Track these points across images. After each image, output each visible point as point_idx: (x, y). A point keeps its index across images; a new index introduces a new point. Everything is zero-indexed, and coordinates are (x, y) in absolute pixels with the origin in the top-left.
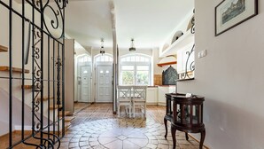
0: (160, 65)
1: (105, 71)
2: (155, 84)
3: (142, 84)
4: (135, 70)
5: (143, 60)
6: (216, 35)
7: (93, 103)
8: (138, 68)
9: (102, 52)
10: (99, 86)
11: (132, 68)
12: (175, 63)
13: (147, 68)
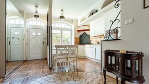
0: (79, 31)
1: (37, 33)
2: (75, 44)
3: (65, 44)
4: (62, 34)
5: (67, 27)
6: (144, 8)
7: (25, 61)
8: (64, 32)
9: (36, 16)
10: (31, 46)
11: (59, 32)
12: (89, 30)
13: (70, 32)
